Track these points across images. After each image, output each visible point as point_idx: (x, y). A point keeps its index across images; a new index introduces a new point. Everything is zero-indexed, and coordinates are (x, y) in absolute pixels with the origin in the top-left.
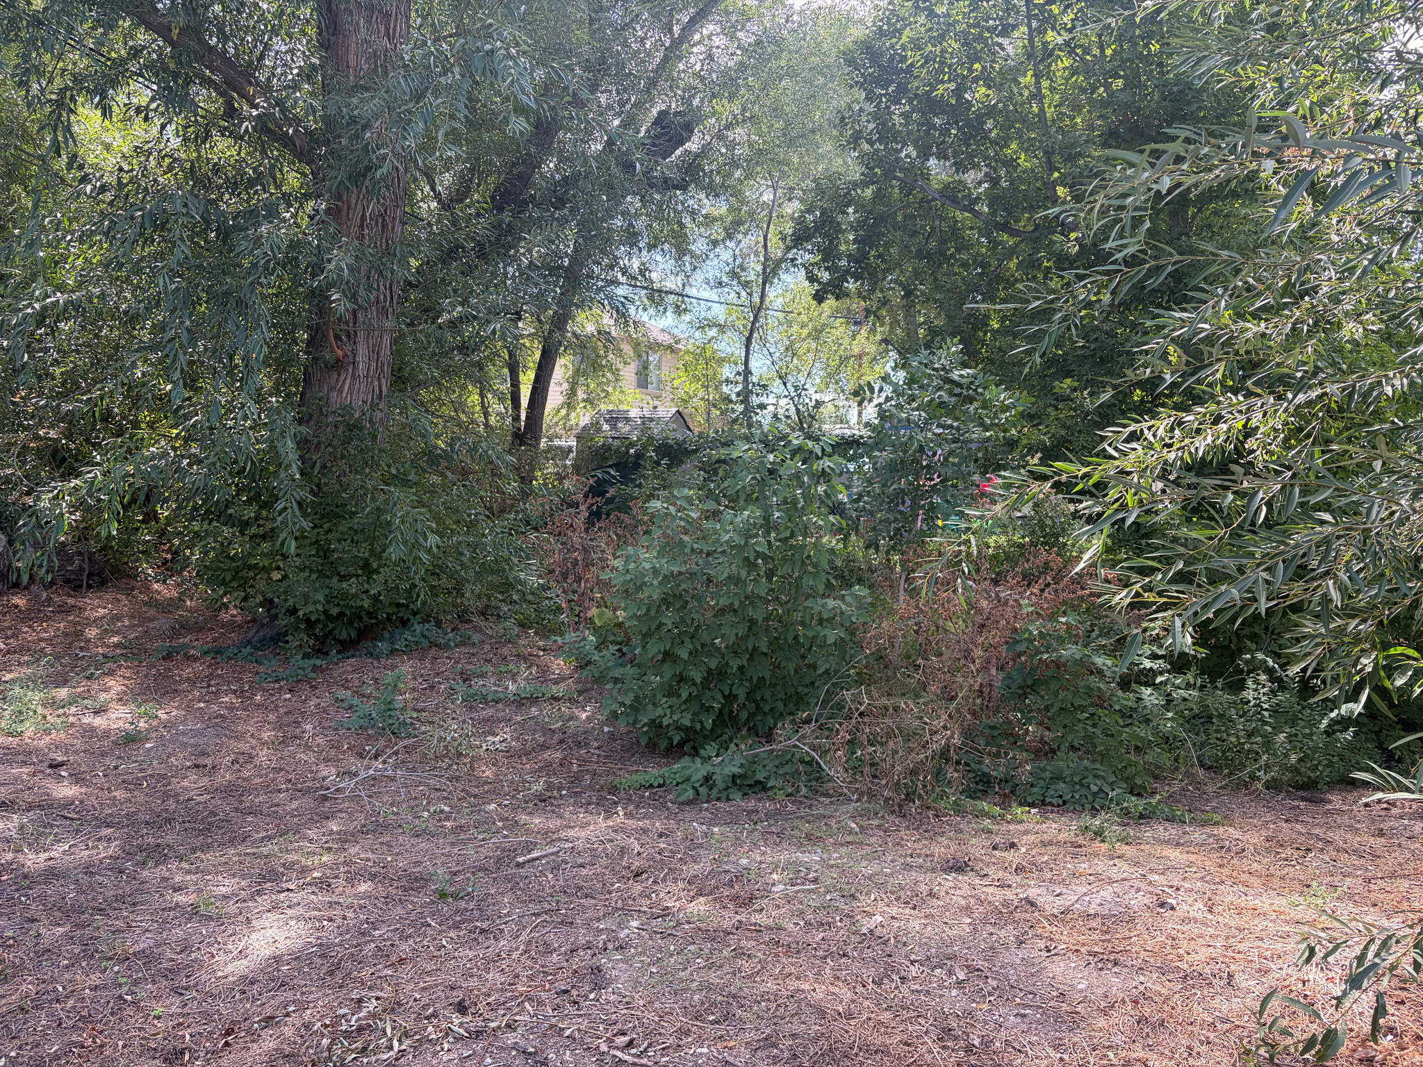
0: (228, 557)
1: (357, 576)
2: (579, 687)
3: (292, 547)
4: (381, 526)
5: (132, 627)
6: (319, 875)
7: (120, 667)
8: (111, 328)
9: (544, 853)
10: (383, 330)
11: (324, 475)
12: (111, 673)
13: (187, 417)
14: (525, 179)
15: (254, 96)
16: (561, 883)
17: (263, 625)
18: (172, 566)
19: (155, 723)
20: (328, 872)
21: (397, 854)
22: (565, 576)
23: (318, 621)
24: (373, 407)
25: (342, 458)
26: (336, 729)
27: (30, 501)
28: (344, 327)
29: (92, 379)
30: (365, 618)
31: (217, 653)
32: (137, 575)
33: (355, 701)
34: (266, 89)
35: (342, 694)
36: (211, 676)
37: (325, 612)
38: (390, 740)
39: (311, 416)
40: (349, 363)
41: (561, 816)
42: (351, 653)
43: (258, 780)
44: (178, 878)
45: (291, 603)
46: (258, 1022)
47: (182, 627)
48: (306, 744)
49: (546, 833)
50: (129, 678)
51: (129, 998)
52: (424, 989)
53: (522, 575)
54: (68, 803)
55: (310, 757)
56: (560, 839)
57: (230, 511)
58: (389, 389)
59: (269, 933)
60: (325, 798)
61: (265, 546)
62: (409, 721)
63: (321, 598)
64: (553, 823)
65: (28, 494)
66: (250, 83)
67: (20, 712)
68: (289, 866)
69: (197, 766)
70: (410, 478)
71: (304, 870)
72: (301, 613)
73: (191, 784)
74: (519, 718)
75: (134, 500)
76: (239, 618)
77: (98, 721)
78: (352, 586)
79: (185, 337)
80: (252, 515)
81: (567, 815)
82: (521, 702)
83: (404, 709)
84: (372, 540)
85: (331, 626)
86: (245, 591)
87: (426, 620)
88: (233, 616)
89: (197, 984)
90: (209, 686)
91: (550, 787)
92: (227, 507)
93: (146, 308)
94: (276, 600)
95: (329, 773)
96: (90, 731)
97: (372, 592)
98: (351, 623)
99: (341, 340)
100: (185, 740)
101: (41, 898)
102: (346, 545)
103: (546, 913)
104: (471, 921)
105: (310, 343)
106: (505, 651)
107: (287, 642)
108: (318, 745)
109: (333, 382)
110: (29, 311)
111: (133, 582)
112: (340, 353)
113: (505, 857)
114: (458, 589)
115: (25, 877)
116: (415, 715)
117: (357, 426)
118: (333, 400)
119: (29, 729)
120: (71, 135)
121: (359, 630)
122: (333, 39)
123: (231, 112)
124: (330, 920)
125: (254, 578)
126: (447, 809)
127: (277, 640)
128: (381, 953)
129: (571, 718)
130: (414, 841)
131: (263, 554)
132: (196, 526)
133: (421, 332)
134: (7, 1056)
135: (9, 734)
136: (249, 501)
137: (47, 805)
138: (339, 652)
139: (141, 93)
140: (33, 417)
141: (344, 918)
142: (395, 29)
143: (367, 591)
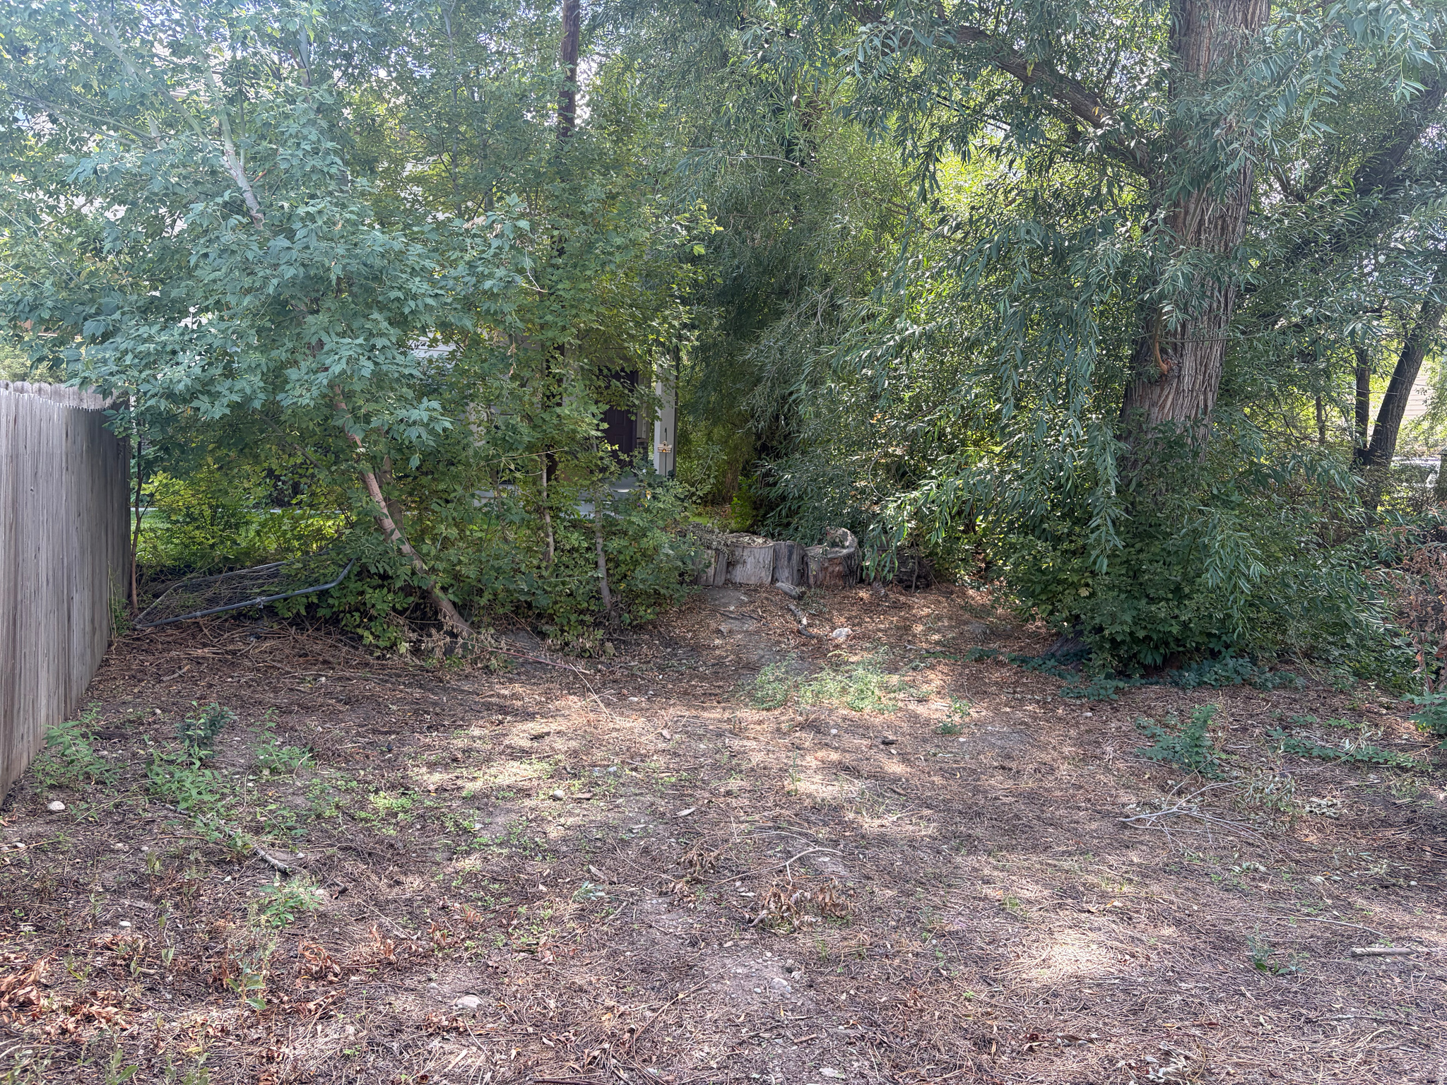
0: (1040, 570)
1: (1167, 600)
2: (1436, 760)
3: (1104, 564)
4: (1197, 549)
5: (951, 627)
6: (1120, 905)
7: (939, 663)
8: (952, 354)
9: (1389, 950)
10: (1213, 341)
11: (1139, 493)
12: (932, 667)
13: (1012, 435)
14: (1398, 154)
15: (1099, 116)
16: (1413, 992)
17: (1067, 640)
18: (986, 574)
19: (967, 720)
20: (1128, 903)
21: (1205, 905)
22: (1422, 622)
23: (1123, 642)
24: (1197, 422)
25: (1160, 476)
26: (1137, 756)
27: (877, 509)
28: (1170, 339)
29: (934, 402)
30: (1172, 645)
31: (1023, 661)
32: (955, 581)
33: (1158, 731)
34: (1110, 107)
35: (1144, 720)
36: (1016, 684)
37: (1131, 634)
38: (1195, 779)
39: (1130, 433)
40: (1173, 377)
41: (1409, 911)
42: (1154, 680)
43: (1059, 794)
44: (986, 872)
45: (1097, 621)
46: (1062, 1038)
47: (992, 632)
48: (1106, 767)
49: (1391, 927)
50: (947, 675)
51: (944, 973)
52: (1237, 1065)
53: (1363, 616)
54: (896, 780)
55: (1110, 780)
56: (1410, 939)
57: (1045, 526)
58: (1215, 404)
59: (1070, 949)
60: (1124, 826)
61: (1076, 562)
62: (1217, 761)
63: (1129, 620)
64: (1399, 917)
65: (876, 503)
66: (1096, 104)
67: (862, 691)
68: (1090, 888)
69: (1003, 768)
70: (1233, 498)
71: (1104, 896)
72: (1107, 632)
73: (997, 783)
74: (1353, 783)
75: (959, 513)
76: (1043, 631)
77: (921, 710)
78: (1161, 610)
79: (1019, 356)
80: (1066, 530)
81: (1418, 911)
82: (1355, 765)
83: (1211, 748)
84: (1185, 563)
85: (1136, 649)
86: (1053, 604)
87: (1240, 654)
88: (1038, 627)
89: (1003, 980)
90: (1015, 692)
91: (1393, 872)
92: (1042, 521)
93: (986, 334)
94: (1083, 616)
95: (1129, 800)
96: (914, 718)
97: (1183, 618)
98: (1157, 647)
99: (1167, 353)
100: (993, 740)
101: (874, 859)
102: (1158, 567)
103: (1391, 1023)
104: (1294, 1005)
105: (1133, 358)
106: (1336, 702)
107: (1090, 660)
108: (1118, 770)
109: (1155, 397)
110: (892, 343)
111: (952, 587)
112: (1165, 367)
113: (1336, 943)
114: (1280, 623)
115: (863, 837)
116: (1224, 757)
117: (1179, 443)
118: (1153, 416)
119: (867, 706)
120: (936, 182)
121: (1165, 656)
122: (1184, 39)
123: (1075, 136)
124: (1133, 956)
125: (1062, 593)
126: (1262, 869)
127: (1080, 657)
128: (1190, 1010)
129: (1423, 796)
130: (1225, 895)
131: (1073, 570)
132: (1013, 538)
133: (1259, 340)
134: (848, 993)
135: (853, 709)
136: (1063, 517)
137: (878, 776)
138: (1142, 677)
139: (995, 134)
140: (884, 437)
141: (1148, 958)
142: (1254, 13)
143: (1176, 617)
